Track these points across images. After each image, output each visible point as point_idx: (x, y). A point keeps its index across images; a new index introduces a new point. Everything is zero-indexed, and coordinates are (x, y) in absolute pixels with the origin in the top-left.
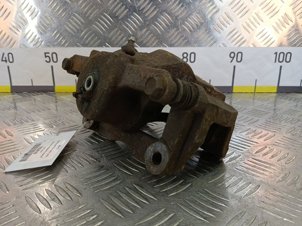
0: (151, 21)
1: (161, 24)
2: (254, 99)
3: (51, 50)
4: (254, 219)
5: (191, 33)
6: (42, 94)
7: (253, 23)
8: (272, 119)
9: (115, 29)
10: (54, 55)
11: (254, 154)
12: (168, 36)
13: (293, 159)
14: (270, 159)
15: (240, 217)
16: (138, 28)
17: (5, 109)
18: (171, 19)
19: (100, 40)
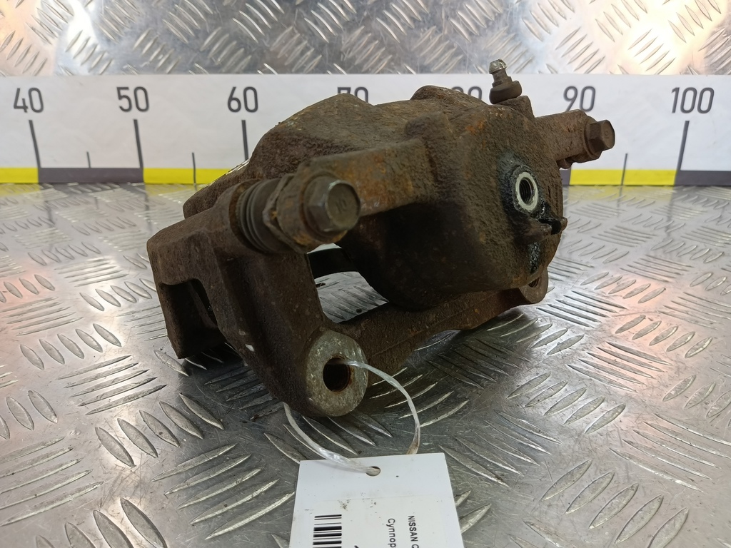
0: (375, 9)
1: (398, 17)
2: (619, 201)
3: (132, 81)
4: (609, 480)
5: (472, 40)
6: (113, 188)
7: (622, 16)
8: (661, 250)
9: (284, 29)
10: (141, 93)
11: (613, 333)
12: (415, 47)
13: (704, 347)
14: (650, 345)
15: (578, 476)
16: (343, 26)
17: (29, 225)
18: (422, 5)
19: (250, 57)
